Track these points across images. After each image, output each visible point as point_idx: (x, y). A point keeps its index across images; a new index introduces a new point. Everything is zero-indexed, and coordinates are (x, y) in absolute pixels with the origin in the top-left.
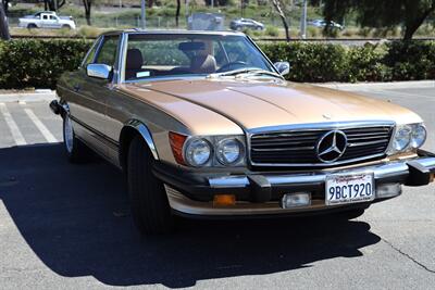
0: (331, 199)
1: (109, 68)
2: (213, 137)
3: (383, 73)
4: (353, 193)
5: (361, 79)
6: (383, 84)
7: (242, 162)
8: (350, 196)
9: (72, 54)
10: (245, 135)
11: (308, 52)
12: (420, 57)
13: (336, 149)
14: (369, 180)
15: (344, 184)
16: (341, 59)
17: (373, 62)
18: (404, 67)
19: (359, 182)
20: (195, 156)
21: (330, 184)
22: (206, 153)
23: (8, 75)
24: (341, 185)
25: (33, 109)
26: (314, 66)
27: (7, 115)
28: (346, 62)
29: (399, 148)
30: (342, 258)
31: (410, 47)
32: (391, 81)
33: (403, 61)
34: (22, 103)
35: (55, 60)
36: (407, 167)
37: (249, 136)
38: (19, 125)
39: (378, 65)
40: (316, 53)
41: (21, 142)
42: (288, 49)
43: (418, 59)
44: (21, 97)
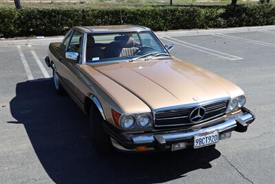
0: (196, 145)
1: (77, 54)
2: (135, 114)
3: (222, 23)
4: (208, 140)
5: (210, 27)
6: (222, 29)
7: (150, 125)
8: (206, 142)
9: (55, 17)
10: (152, 112)
11: (182, 13)
12: (241, 14)
13: (200, 116)
14: (216, 133)
15: (204, 137)
16: (200, 16)
17: (217, 17)
18: (233, 19)
20: (126, 124)
21: (197, 138)
22: (131, 122)
23: (21, 29)
24: (202, 137)
25: (35, 50)
26: (186, 20)
27: (22, 55)
28: (202, 18)
29: (232, 109)
30: (201, 169)
31: (237, 8)
32: (226, 28)
33: (233, 16)
34: (29, 46)
35: (46, 21)
36: (235, 122)
37: (154, 113)
38: (29, 64)
39: (219, 19)
40: (187, 13)
41: (31, 78)
42: (171, 11)
43: (240, 15)
44: (29, 42)
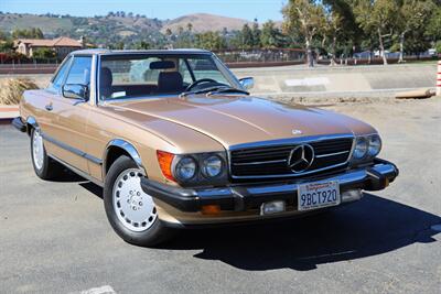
0: (302, 206)
4: (322, 199)
7: (224, 175)
8: (319, 202)
10: (226, 151)
14: (335, 187)
15: (314, 191)
19: (326, 189)
21: (302, 192)
